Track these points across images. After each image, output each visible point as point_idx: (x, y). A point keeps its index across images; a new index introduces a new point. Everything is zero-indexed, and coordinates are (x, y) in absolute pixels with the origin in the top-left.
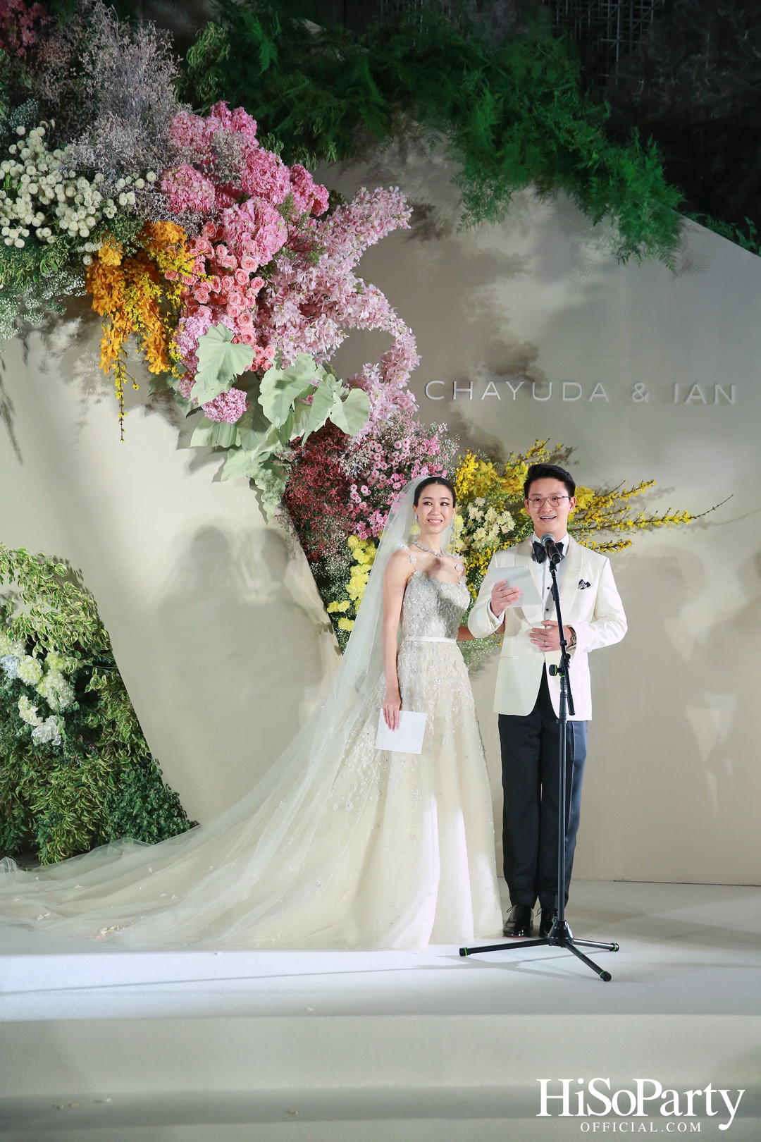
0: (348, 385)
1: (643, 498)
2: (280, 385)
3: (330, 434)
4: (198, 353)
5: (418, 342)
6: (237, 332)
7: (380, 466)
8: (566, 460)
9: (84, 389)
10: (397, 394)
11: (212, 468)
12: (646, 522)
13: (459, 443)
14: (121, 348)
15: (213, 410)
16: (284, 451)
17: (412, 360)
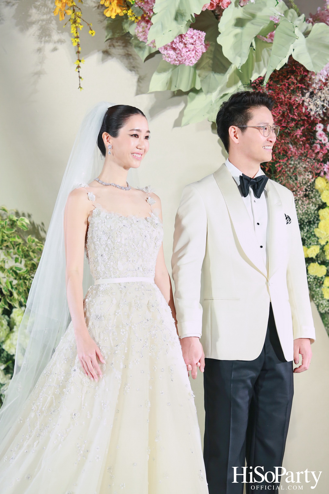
0: (311, 19)
2: (240, 23)
3: (293, 72)
9: (40, 37)
11: (172, 113)
15: (172, 52)
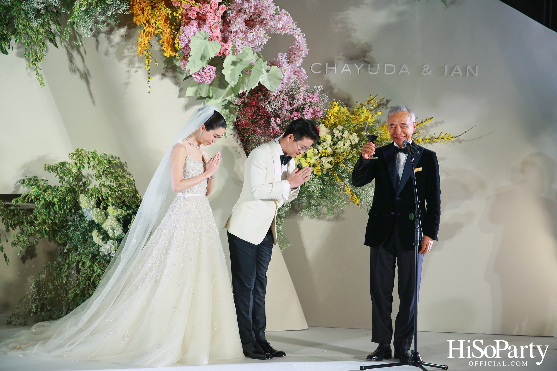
0: (270, 64)
1: (427, 127)
2: (234, 63)
3: (260, 90)
4: (190, 46)
5: (307, 42)
6: (211, 35)
7: (287, 108)
8: (386, 106)
9: (129, 65)
10: (296, 70)
12: (429, 139)
13: (329, 96)
14: (149, 43)
15: (198, 76)
16: (236, 99)
17: (304, 51)
